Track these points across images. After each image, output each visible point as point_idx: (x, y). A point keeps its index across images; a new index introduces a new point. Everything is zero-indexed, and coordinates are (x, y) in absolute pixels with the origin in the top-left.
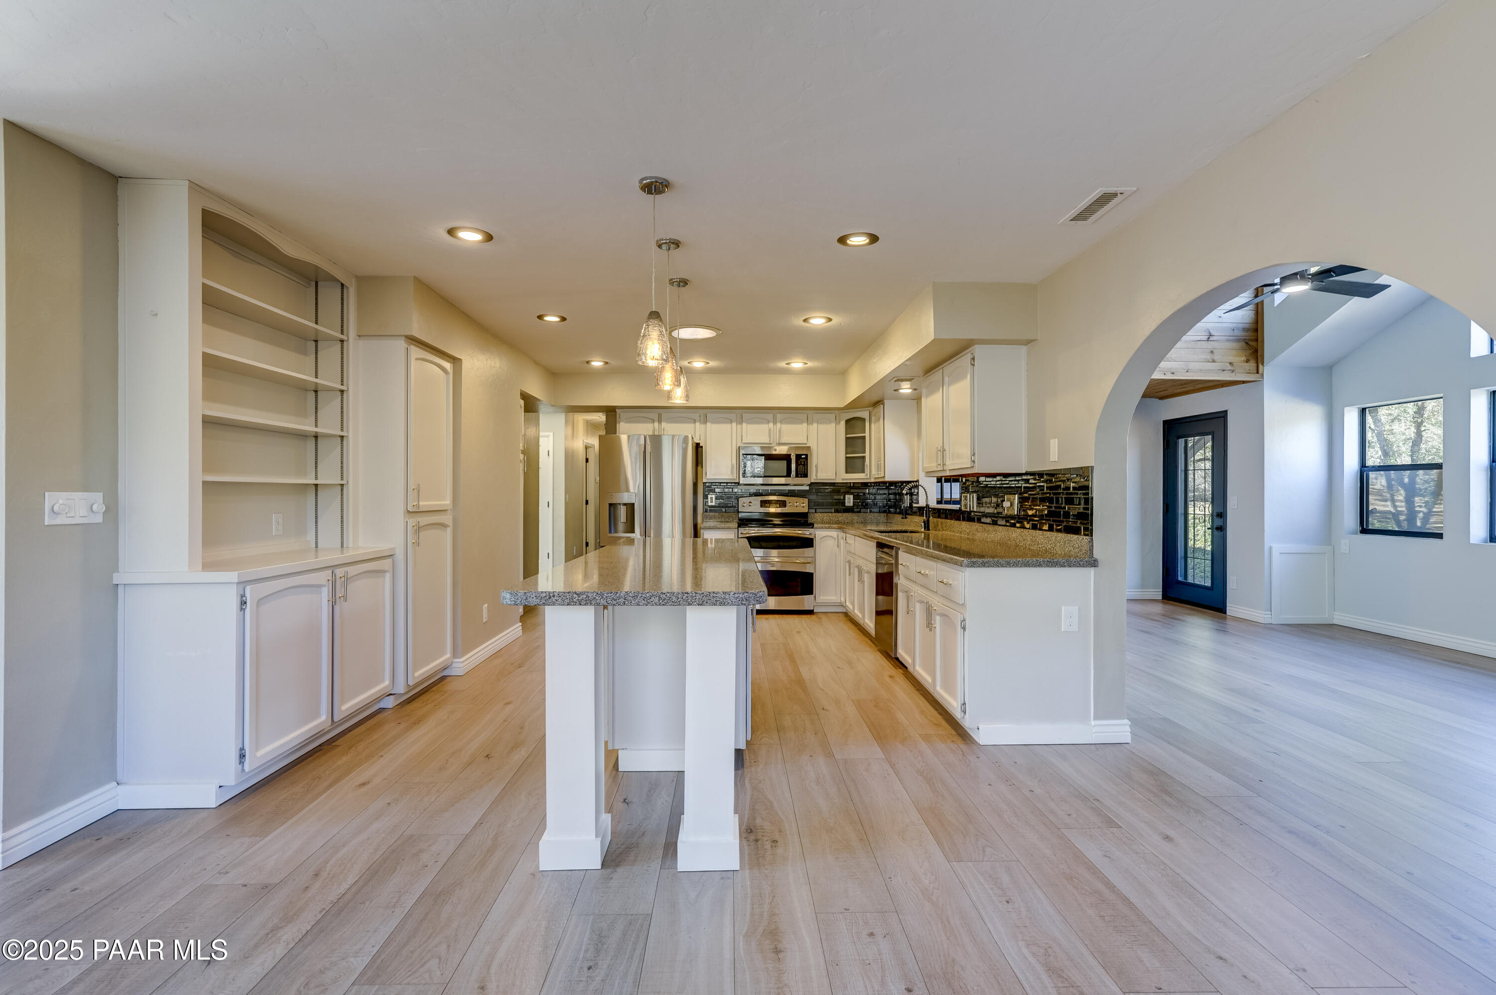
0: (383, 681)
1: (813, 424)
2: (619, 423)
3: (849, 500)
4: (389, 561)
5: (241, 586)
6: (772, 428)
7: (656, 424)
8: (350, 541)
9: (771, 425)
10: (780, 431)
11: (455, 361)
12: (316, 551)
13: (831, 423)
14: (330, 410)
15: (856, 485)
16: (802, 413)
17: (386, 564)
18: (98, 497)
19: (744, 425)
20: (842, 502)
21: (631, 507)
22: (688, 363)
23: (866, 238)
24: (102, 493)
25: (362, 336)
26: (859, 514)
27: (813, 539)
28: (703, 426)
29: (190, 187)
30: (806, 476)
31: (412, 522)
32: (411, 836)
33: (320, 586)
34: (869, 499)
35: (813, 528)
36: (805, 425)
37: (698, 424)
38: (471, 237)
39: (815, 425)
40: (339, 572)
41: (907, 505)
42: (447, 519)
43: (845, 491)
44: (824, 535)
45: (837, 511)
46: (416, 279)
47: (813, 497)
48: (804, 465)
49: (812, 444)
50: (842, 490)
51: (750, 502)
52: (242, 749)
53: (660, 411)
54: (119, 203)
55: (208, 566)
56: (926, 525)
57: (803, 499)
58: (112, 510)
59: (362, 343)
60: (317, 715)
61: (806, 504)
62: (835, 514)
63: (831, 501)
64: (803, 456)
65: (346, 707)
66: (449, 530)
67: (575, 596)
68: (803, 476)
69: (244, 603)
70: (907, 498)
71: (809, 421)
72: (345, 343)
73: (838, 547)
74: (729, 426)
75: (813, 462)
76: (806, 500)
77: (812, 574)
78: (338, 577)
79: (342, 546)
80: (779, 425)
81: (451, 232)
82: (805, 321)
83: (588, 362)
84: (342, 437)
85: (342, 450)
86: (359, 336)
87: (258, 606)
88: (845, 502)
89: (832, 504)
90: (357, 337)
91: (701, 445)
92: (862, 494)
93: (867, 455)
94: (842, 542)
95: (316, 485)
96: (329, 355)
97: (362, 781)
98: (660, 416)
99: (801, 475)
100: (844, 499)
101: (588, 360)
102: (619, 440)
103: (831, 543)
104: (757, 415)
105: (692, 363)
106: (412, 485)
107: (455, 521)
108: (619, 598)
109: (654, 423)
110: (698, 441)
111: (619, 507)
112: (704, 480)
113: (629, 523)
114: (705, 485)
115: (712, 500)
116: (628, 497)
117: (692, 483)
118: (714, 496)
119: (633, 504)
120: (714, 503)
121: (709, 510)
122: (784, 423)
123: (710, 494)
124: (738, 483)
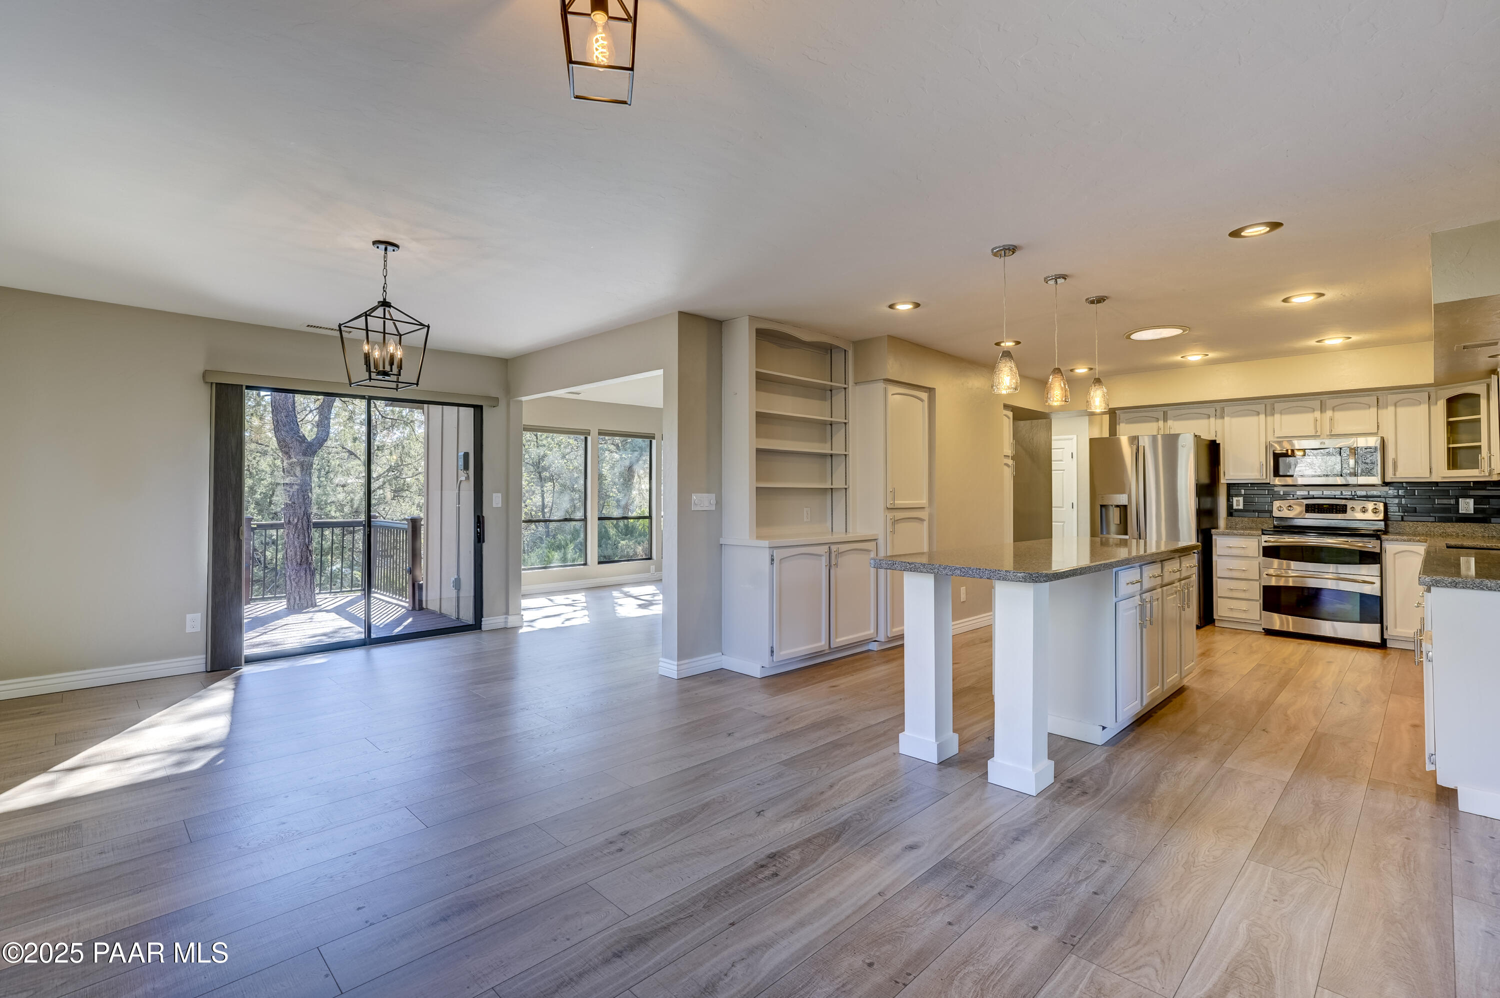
0: (869, 630)
1: (1387, 408)
2: (1119, 424)
3: (1467, 506)
4: (874, 543)
5: (771, 550)
6: (1319, 418)
7: (1161, 423)
8: (850, 529)
9: (1318, 414)
10: (1330, 420)
11: (931, 391)
12: (832, 533)
14: (839, 437)
16: (1371, 395)
17: (871, 546)
18: (713, 496)
19: (1277, 416)
20: (1454, 509)
21: (1124, 509)
22: (1182, 357)
23: (1265, 228)
24: (714, 494)
25: (858, 383)
26: (1487, 525)
27: (1381, 554)
28: (1219, 421)
29: (749, 319)
31: (890, 515)
32: (841, 717)
33: (821, 556)
36: (1374, 410)
37: (1212, 420)
38: (904, 307)
39: (1391, 409)
40: (834, 548)
42: (924, 514)
43: (1456, 494)
44: (1398, 551)
45: (1442, 520)
46: (889, 336)
49: (1387, 433)
50: (1452, 493)
51: (1290, 506)
52: (772, 648)
53: (1165, 409)
54: (723, 335)
55: (759, 537)
57: (1375, 503)
58: (719, 503)
59: (858, 388)
60: (820, 640)
61: (1381, 509)
62: (1438, 524)
63: (1431, 506)
65: (840, 640)
66: (926, 524)
67: (908, 564)
69: (772, 560)
71: (1379, 406)
72: (847, 389)
74: (1254, 419)
75: (1390, 455)
76: (1380, 505)
77: (1381, 597)
78: (833, 551)
79: (846, 532)
80: (1328, 413)
81: (891, 307)
82: (1285, 300)
83: (1072, 370)
84: (846, 455)
85: (846, 463)
86: (856, 383)
87: (780, 563)
88: (1459, 509)
89: (1432, 511)
90: (854, 385)
91: (1217, 442)
93: (1484, 443)
95: (832, 489)
96: (839, 398)
97: (834, 684)
98: (1165, 413)
100: (1457, 504)
102: (1119, 439)
104: (1295, 404)
105: (1186, 357)
106: (890, 489)
107: (931, 516)
108: (935, 568)
109: (1158, 421)
110: (1214, 438)
111: (1111, 509)
112: (1223, 481)
113: (1122, 525)
114: (1228, 487)
115: (1238, 503)
116: (1122, 499)
117: (1197, 484)
118: (1241, 499)
119: (1126, 506)
120: (1241, 507)
121: (1235, 514)
122: (1339, 410)
123: (1237, 496)
124: (1269, 484)
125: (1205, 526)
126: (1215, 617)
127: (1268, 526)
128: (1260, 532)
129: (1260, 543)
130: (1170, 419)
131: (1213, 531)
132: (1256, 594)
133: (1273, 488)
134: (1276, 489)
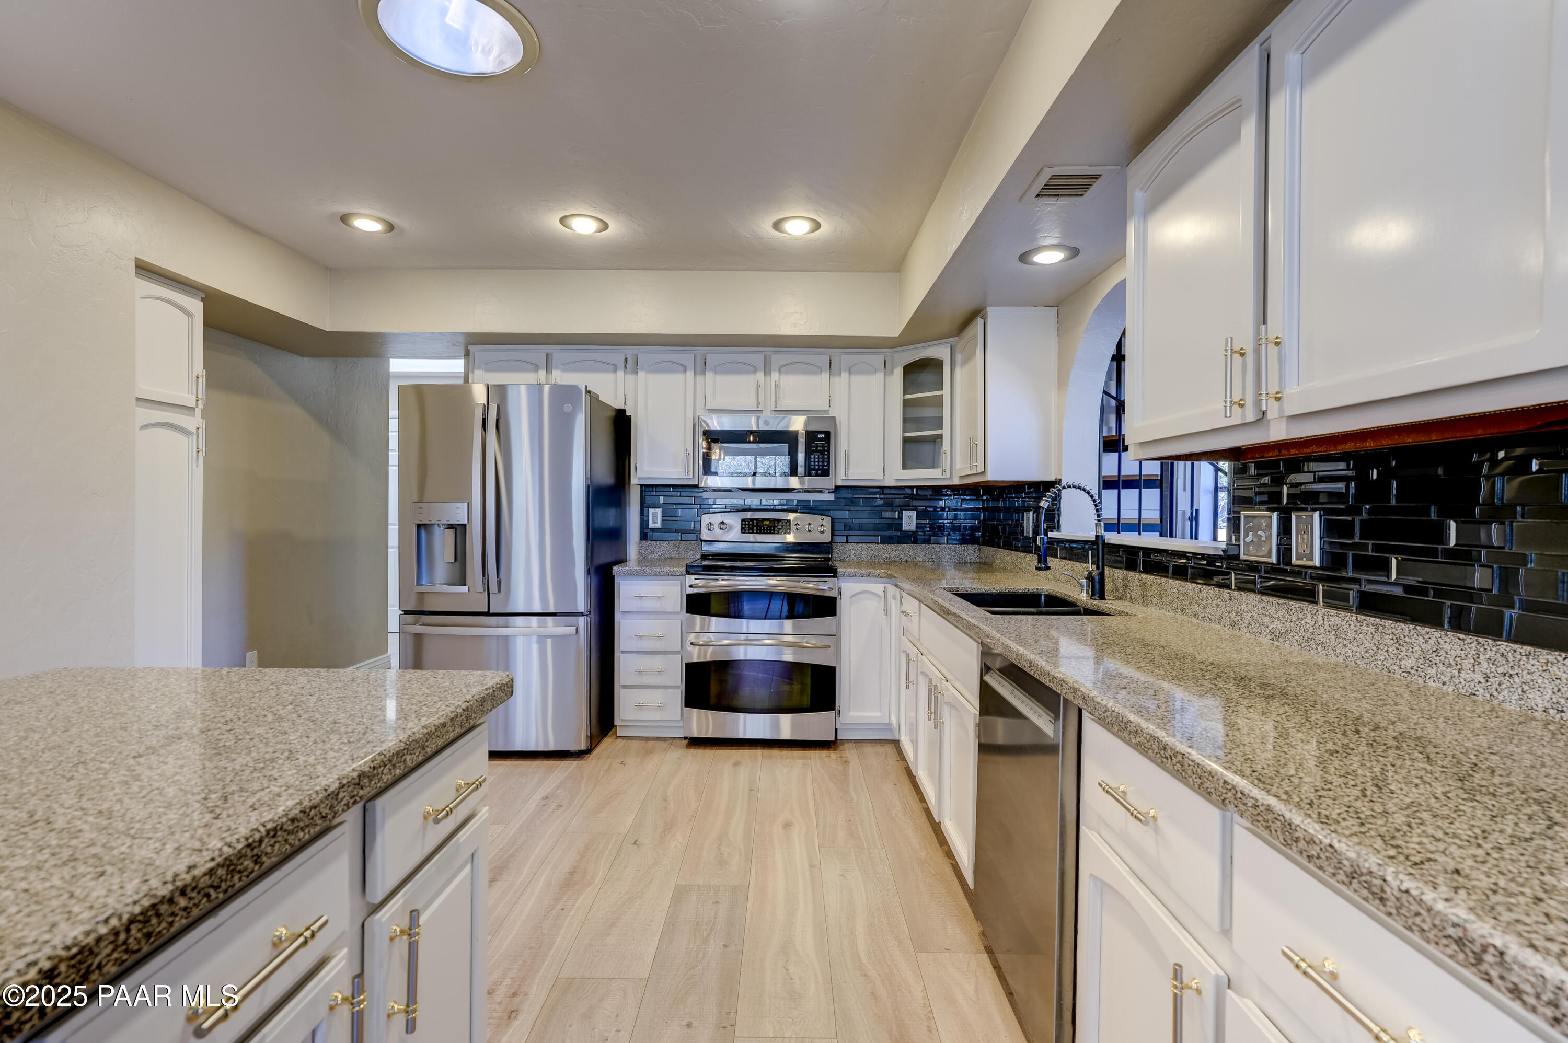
1: (840, 374)
3: (909, 520)
6: (762, 383)
7: (542, 373)
9: (760, 375)
10: (777, 386)
13: (875, 372)
15: (921, 493)
16: (820, 353)
19: (710, 376)
20: (897, 524)
21: (460, 530)
26: (927, 546)
27: (835, 599)
28: (630, 378)
30: (825, 473)
34: (947, 519)
35: (835, 576)
36: (825, 375)
39: (845, 375)
41: (1028, 532)
43: (901, 504)
44: (857, 591)
45: (887, 540)
47: (842, 514)
48: (822, 452)
49: (839, 412)
50: (897, 502)
51: (722, 523)
53: (549, 348)
56: (1097, 586)
57: (822, 517)
61: (827, 528)
62: (882, 546)
63: (876, 521)
64: (820, 436)
68: (819, 472)
70: (1028, 518)
71: (832, 368)
73: (886, 614)
74: (676, 379)
75: (842, 445)
76: (827, 521)
77: (834, 668)
80: (775, 376)
88: (902, 524)
89: (877, 528)
92: (932, 509)
93: (945, 432)
94: (894, 605)
98: (548, 358)
99: (817, 470)
100: (901, 518)
101: (343, 209)
103: (873, 606)
104: (731, 357)
109: (537, 371)
110: (621, 407)
111: (438, 532)
112: (634, 481)
113: (458, 564)
114: (641, 491)
115: (655, 518)
116: (458, 513)
117: (588, 487)
118: (659, 511)
119: (464, 526)
120: (659, 525)
121: (650, 534)
122: (787, 373)
123: (655, 506)
124: (696, 486)
125: (603, 558)
126: (617, 722)
127: (693, 556)
128: (684, 570)
129: (683, 589)
130: (557, 368)
131: (616, 569)
132: (676, 678)
133: (700, 494)
134: (705, 495)
